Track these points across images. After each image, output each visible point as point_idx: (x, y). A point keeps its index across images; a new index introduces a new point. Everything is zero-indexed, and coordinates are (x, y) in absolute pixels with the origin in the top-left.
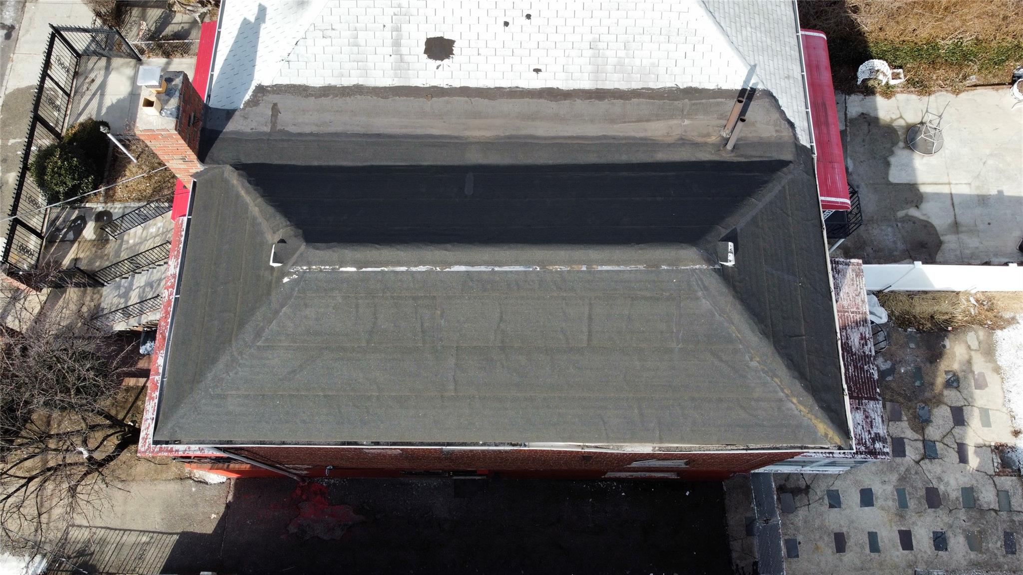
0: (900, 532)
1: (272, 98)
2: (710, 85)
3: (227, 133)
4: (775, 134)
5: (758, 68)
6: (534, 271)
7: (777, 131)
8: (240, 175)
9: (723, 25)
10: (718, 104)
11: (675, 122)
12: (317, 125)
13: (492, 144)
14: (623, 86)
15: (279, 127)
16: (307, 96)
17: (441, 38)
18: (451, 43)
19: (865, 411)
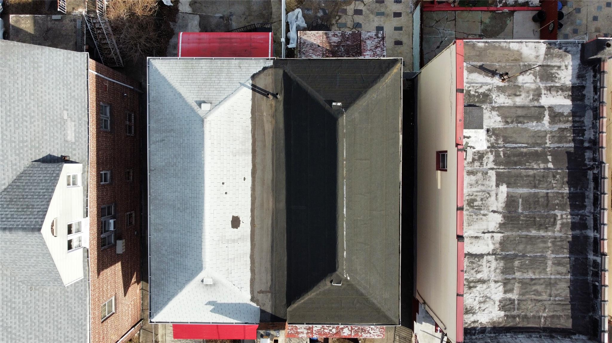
0: (394, 17)
1: (256, 294)
2: (250, 103)
3: (272, 311)
4: (270, 76)
5: (241, 82)
6: (346, 182)
7: (269, 75)
8: (293, 303)
9: (224, 97)
10: (257, 100)
11: (265, 119)
12: (267, 273)
13: (276, 197)
14: (250, 141)
15: (268, 290)
16: (254, 279)
17: (231, 221)
18: (233, 217)
19: (366, 39)
